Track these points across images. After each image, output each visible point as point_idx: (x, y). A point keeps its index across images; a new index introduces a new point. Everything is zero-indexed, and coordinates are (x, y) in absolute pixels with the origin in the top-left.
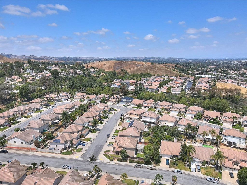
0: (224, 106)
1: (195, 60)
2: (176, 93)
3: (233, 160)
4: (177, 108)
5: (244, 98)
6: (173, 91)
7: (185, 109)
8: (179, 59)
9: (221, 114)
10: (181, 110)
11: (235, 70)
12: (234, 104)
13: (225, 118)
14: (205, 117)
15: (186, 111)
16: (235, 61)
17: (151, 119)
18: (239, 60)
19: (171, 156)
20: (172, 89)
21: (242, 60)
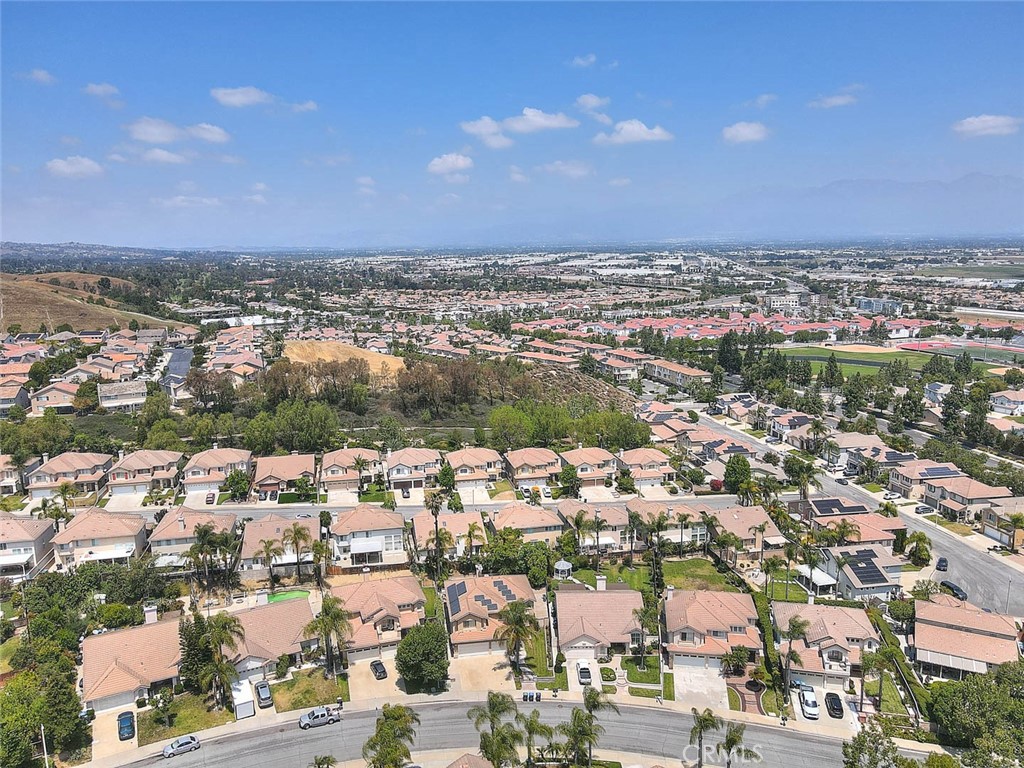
0: (322, 428)
1: (190, 254)
2: (124, 404)
3: (377, 617)
4: (140, 471)
5: (379, 391)
6: (109, 398)
7: (174, 470)
8: (113, 249)
9: (318, 461)
10: (160, 475)
11: (340, 293)
12: (353, 416)
13: (333, 472)
14: (261, 486)
15: (180, 475)
16: (338, 261)
17: (9, 550)
18: (351, 255)
19: (140, 691)
20: (102, 389)
21: (357, 256)
